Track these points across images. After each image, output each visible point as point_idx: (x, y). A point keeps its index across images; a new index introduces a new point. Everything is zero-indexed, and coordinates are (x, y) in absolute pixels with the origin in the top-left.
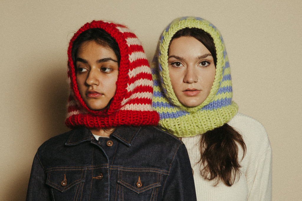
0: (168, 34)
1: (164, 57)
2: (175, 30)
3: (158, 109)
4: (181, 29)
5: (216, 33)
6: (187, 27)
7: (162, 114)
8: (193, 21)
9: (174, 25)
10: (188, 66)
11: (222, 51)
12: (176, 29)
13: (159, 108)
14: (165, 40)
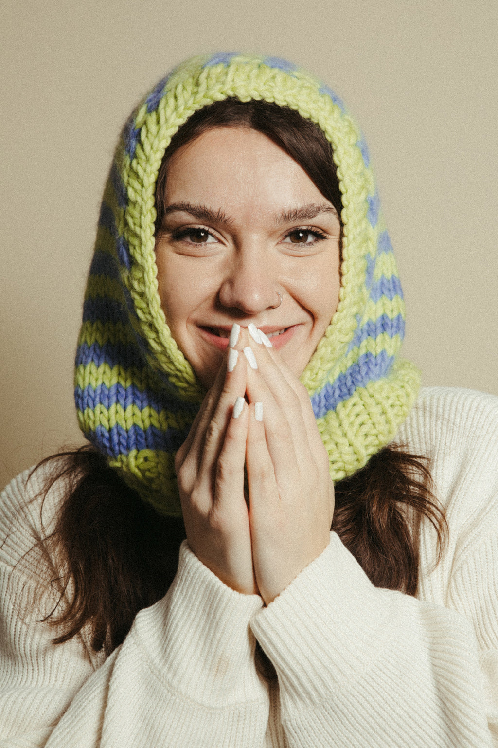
0: (158, 122)
1: (141, 213)
2: (187, 108)
3: (117, 412)
4: (208, 102)
5: (346, 123)
6: (231, 94)
7: (131, 433)
8: (255, 71)
9: (180, 88)
10: (238, 244)
11: (363, 197)
12: (190, 102)
13: (120, 408)
14: (147, 147)
